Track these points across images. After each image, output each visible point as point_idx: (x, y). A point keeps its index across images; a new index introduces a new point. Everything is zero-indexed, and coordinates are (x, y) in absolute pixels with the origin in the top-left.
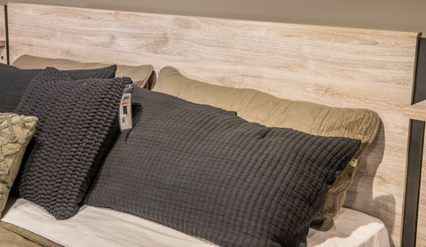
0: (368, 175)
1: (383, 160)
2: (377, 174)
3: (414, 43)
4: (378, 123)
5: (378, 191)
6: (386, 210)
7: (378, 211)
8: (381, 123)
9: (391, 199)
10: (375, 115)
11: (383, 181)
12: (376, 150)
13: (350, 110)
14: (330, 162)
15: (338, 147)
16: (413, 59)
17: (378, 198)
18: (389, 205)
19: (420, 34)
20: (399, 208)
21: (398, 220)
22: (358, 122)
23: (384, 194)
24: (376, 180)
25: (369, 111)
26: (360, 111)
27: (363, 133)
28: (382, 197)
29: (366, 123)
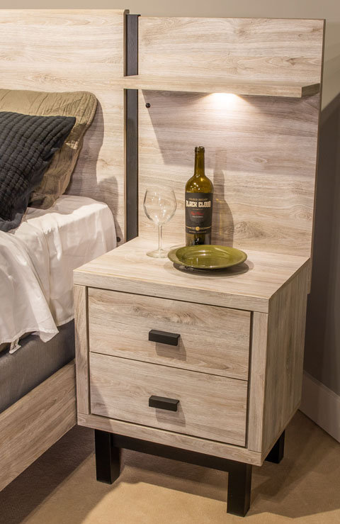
0: (91, 160)
1: (104, 142)
2: (100, 158)
3: (121, 20)
4: (95, 104)
5: (102, 174)
6: (111, 193)
7: (103, 194)
8: (98, 104)
9: (113, 181)
10: (92, 96)
11: (106, 163)
12: (96, 133)
13: (68, 94)
14: (45, 139)
15: (53, 124)
16: (121, 36)
17: (102, 182)
18: (112, 187)
19: (127, 11)
20: (121, 189)
21: (121, 201)
22: (75, 103)
23: (107, 177)
24: (99, 164)
25: (86, 93)
26: (78, 93)
27: (81, 114)
28: (106, 180)
29: (84, 104)
